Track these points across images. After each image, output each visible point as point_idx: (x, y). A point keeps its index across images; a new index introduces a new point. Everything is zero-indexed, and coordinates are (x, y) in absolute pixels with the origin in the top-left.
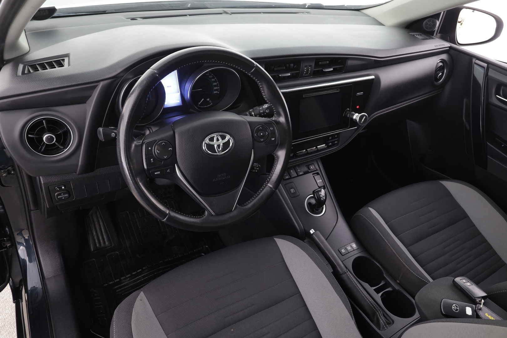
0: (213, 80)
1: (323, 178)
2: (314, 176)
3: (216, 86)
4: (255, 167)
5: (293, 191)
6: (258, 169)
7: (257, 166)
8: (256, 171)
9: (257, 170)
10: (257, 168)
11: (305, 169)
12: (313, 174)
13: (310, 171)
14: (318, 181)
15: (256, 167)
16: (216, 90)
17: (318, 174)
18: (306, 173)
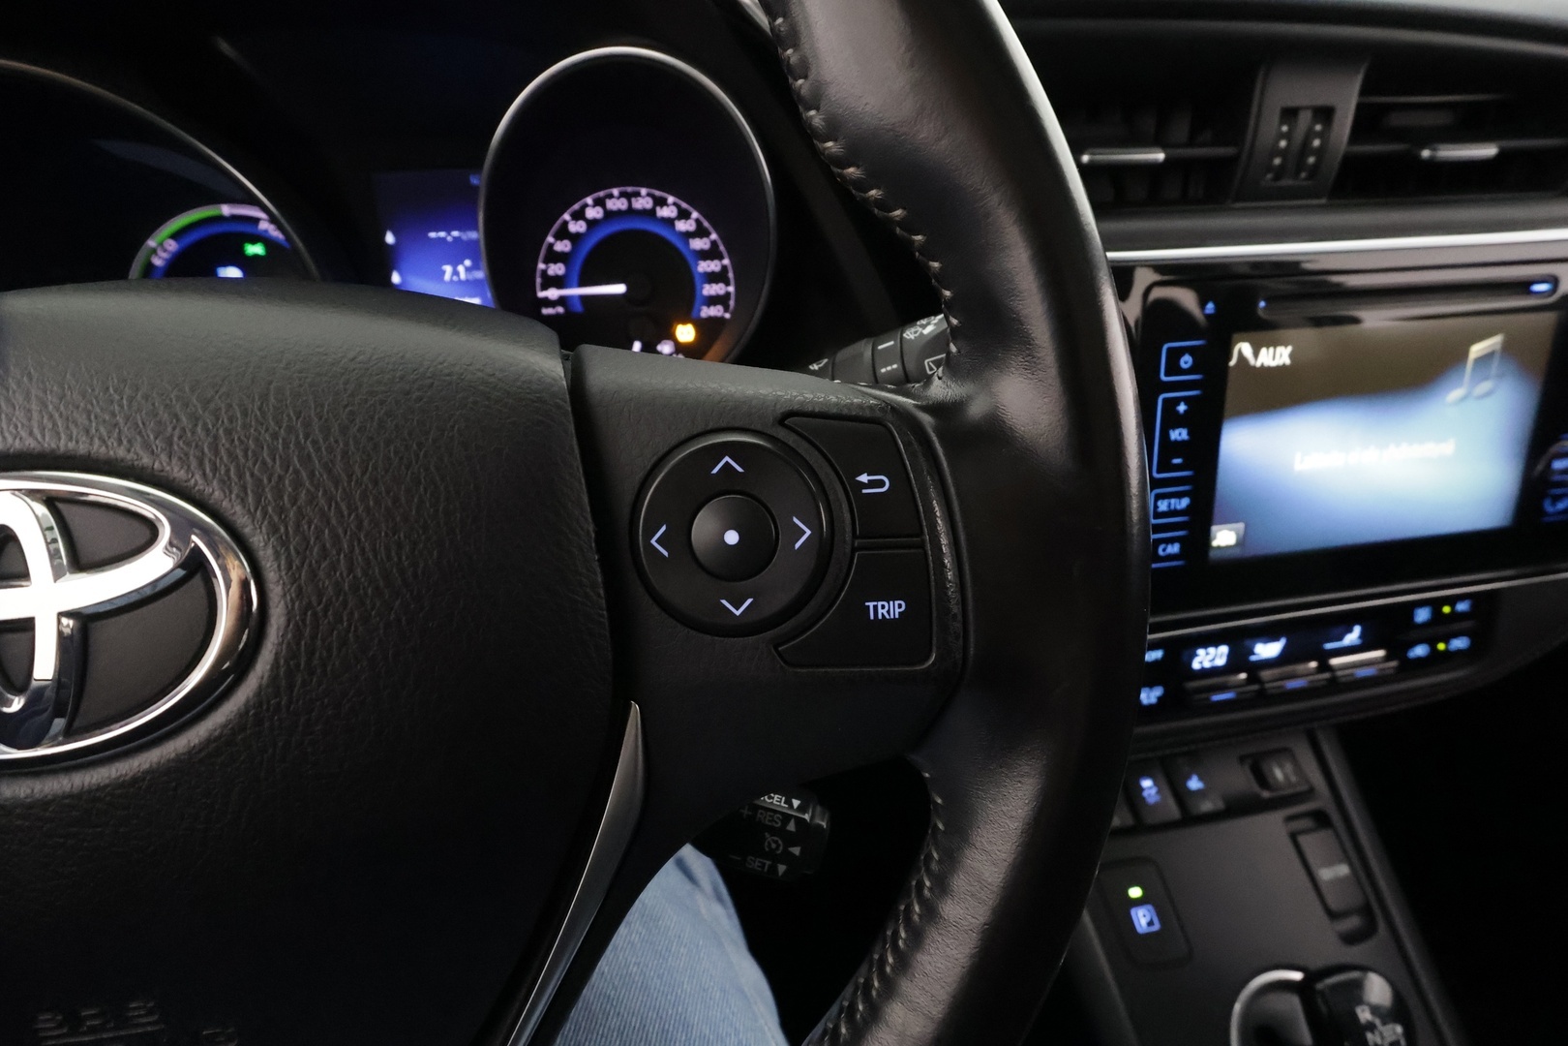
0: (698, 244)
1: (1354, 854)
2: (1294, 837)
3: (712, 278)
4: (773, 831)
5: (1150, 923)
6: (796, 851)
7: (791, 827)
8: (782, 868)
9: (787, 858)
10: (790, 840)
11: (1238, 780)
12: (1290, 819)
13: (1266, 794)
14: (1326, 874)
15: (782, 832)
16: (712, 301)
17: (1321, 819)
18: (1239, 807)
